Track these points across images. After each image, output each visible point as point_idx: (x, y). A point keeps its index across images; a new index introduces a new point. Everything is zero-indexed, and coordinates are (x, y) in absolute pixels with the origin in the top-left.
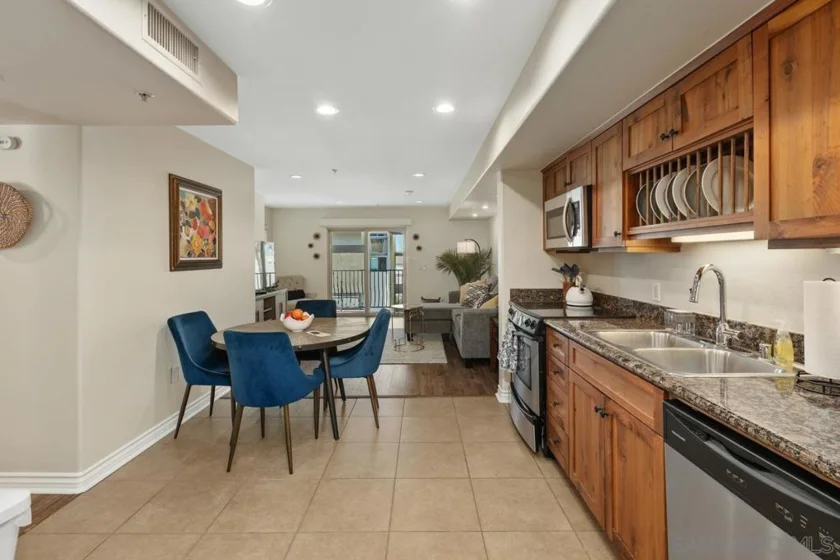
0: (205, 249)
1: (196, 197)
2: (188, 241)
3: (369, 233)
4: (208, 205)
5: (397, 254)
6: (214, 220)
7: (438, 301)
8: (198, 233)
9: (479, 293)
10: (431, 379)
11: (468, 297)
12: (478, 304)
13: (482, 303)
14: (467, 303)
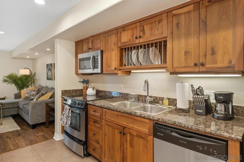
7: (4, 99)
9: (33, 93)
10: (14, 139)
11: (27, 95)
12: (37, 98)
13: (39, 98)
14: (27, 98)
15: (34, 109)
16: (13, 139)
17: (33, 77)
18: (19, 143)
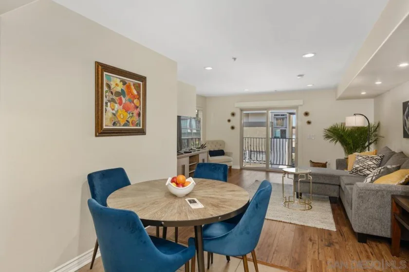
0: (130, 120)
1: (122, 81)
2: (114, 114)
3: (270, 111)
4: (132, 87)
5: (293, 128)
6: (139, 99)
7: (325, 166)
8: (124, 108)
9: (370, 163)
10: (318, 249)
11: (357, 166)
12: (373, 177)
13: (378, 176)
14: (356, 172)
15: (362, 201)
16: (317, 247)
17: (375, 130)
18: (324, 262)
